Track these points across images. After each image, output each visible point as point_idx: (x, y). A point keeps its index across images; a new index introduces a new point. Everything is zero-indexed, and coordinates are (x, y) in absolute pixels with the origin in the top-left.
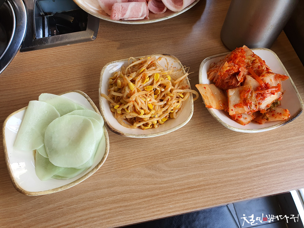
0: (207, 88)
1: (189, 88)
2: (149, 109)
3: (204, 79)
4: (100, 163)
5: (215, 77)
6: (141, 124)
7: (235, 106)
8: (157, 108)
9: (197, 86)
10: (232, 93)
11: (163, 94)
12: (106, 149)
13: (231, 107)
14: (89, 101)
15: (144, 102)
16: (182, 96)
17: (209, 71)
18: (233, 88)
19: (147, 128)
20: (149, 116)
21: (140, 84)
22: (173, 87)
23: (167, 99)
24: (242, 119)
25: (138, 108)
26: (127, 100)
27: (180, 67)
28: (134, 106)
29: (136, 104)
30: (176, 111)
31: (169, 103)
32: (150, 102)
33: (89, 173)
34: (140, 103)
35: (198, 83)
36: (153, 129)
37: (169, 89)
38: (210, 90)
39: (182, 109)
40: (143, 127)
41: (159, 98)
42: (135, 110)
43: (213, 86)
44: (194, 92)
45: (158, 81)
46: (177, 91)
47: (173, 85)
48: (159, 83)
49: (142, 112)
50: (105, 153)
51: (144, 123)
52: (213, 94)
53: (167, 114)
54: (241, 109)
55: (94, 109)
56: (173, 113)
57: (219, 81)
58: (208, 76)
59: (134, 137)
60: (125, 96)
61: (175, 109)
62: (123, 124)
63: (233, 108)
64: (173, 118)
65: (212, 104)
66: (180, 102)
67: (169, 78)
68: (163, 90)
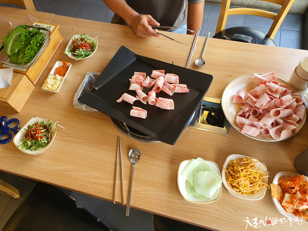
0: (276, 187)
1: (267, 183)
2: (245, 186)
3: (276, 181)
4: (216, 199)
5: (281, 183)
6: (238, 190)
7: (286, 202)
8: (248, 186)
9: (271, 184)
10: (287, 195)
11: (253, 181)
12: (220, 195)
13: (284, 201)
14: (218, 169)
15: (243, 182)
16: (262, 186)
17: (280, 179)
18: (288, 193)
19: (239, 192)
20: (244, 189)
21: (245, 173)
22: (259, 180)
23: (254, 184)
24: (287, 209)
25: (240, 184)
26: (237, 179)
27: (266, 171)
28: (239, 182)
29: (240, 182)
30: (256, 191)
31: (255, 187)
32: (246, 183)
33: (210, 201)
34: (242, 182)
35: (272, 183)
36: (242, 194)
37: (257, 180)
38: (277, 188)
39: (259, 191)
40: (238, 191)
41: (251, 182)
42: (238, 183)
43: (279, 187)
44: (268, 186)
45: (253, 175)
46: (260, 182)
47: (259, 179)
48: (253, 176)
49: (242, 186)
50: (219, 197)
51: (240, 190)
52: (277, 191)
53: (251, 191)
54: (289, 205)
55: (219, 174)
56: (254, 191)
57: (283, 186)
58: (278, 181)
59: (233, 195)
60: (236, 176)
61: (256, 190)
62: (229, 186)
63: (285, 203)
64: (253, 194)
65: (275, 196)
66: (260, 188)
67: (259, 174)
68: (254, 179)
